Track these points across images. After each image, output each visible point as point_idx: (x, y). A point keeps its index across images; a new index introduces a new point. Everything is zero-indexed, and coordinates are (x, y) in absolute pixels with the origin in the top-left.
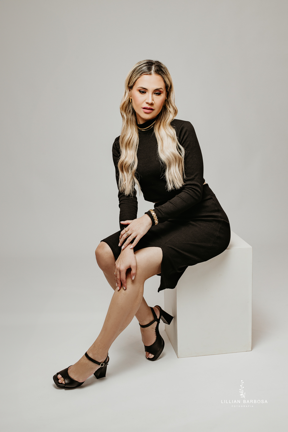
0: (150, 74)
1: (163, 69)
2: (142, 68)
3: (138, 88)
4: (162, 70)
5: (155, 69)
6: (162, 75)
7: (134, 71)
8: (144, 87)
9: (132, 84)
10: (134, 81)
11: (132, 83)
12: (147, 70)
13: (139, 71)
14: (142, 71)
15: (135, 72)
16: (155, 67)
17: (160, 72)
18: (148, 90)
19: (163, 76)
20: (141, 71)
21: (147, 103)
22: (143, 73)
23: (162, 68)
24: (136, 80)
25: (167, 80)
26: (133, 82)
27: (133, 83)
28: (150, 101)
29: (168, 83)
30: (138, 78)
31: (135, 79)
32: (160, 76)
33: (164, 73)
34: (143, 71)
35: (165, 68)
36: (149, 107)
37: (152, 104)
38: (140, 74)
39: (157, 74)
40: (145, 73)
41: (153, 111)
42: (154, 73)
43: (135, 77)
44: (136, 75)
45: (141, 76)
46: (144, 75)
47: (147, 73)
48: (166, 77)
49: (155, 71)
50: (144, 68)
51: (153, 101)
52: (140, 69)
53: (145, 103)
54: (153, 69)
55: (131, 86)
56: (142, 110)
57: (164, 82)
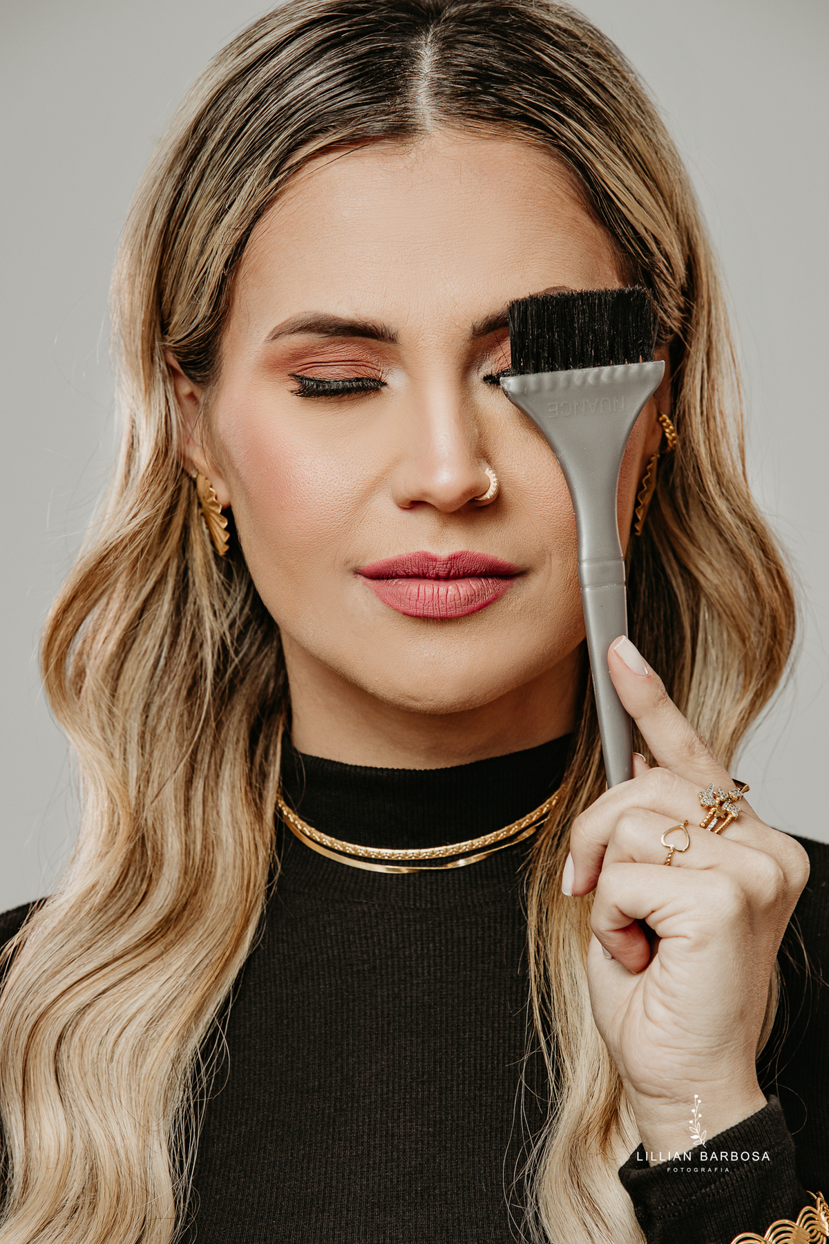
0: (401, 130)
2: (279, 82)
5: (443, 63)
6: (551, 122)
7: (192, 153)
9: (204, 308)
10: (217, 267)
11: (204, 301)
12: (351, 98)
13: (256, 124)
14: (286, 113)
16: (448, 43)
17: (521, 94)
18: (403, 338)
19: (570, 130)
20: (274, 126)
21: (415, 504)
22: (304, 142)
24: (241, 246)
25: (618, 178)
26: (213, 280)
27: (208, 290)
28: (448, 480)
29: (644, 215)
30: (259, 214)
31: (222, 240)
32: (530, 137)
33: (569, 102)
34: (300, 118)
36: (448, 541)
37: (474, 507)
38: (270, 154)
39: (484, 118)
40: (324, 130)
41: (515, 583)
42: (447, 112)
43: (223, 212)
44: (232, 187)
45: (285, 180)
46: (324, 160)
47: (361, 129)
48: (615, 147)
49: (448, 91)
50: (311, 77)
51: (484, 464)
52: (262, 104)
53: (385, 507)
54: (426, 75)
55: (194, 334)
56: (361, 594)
57: (588, 213)
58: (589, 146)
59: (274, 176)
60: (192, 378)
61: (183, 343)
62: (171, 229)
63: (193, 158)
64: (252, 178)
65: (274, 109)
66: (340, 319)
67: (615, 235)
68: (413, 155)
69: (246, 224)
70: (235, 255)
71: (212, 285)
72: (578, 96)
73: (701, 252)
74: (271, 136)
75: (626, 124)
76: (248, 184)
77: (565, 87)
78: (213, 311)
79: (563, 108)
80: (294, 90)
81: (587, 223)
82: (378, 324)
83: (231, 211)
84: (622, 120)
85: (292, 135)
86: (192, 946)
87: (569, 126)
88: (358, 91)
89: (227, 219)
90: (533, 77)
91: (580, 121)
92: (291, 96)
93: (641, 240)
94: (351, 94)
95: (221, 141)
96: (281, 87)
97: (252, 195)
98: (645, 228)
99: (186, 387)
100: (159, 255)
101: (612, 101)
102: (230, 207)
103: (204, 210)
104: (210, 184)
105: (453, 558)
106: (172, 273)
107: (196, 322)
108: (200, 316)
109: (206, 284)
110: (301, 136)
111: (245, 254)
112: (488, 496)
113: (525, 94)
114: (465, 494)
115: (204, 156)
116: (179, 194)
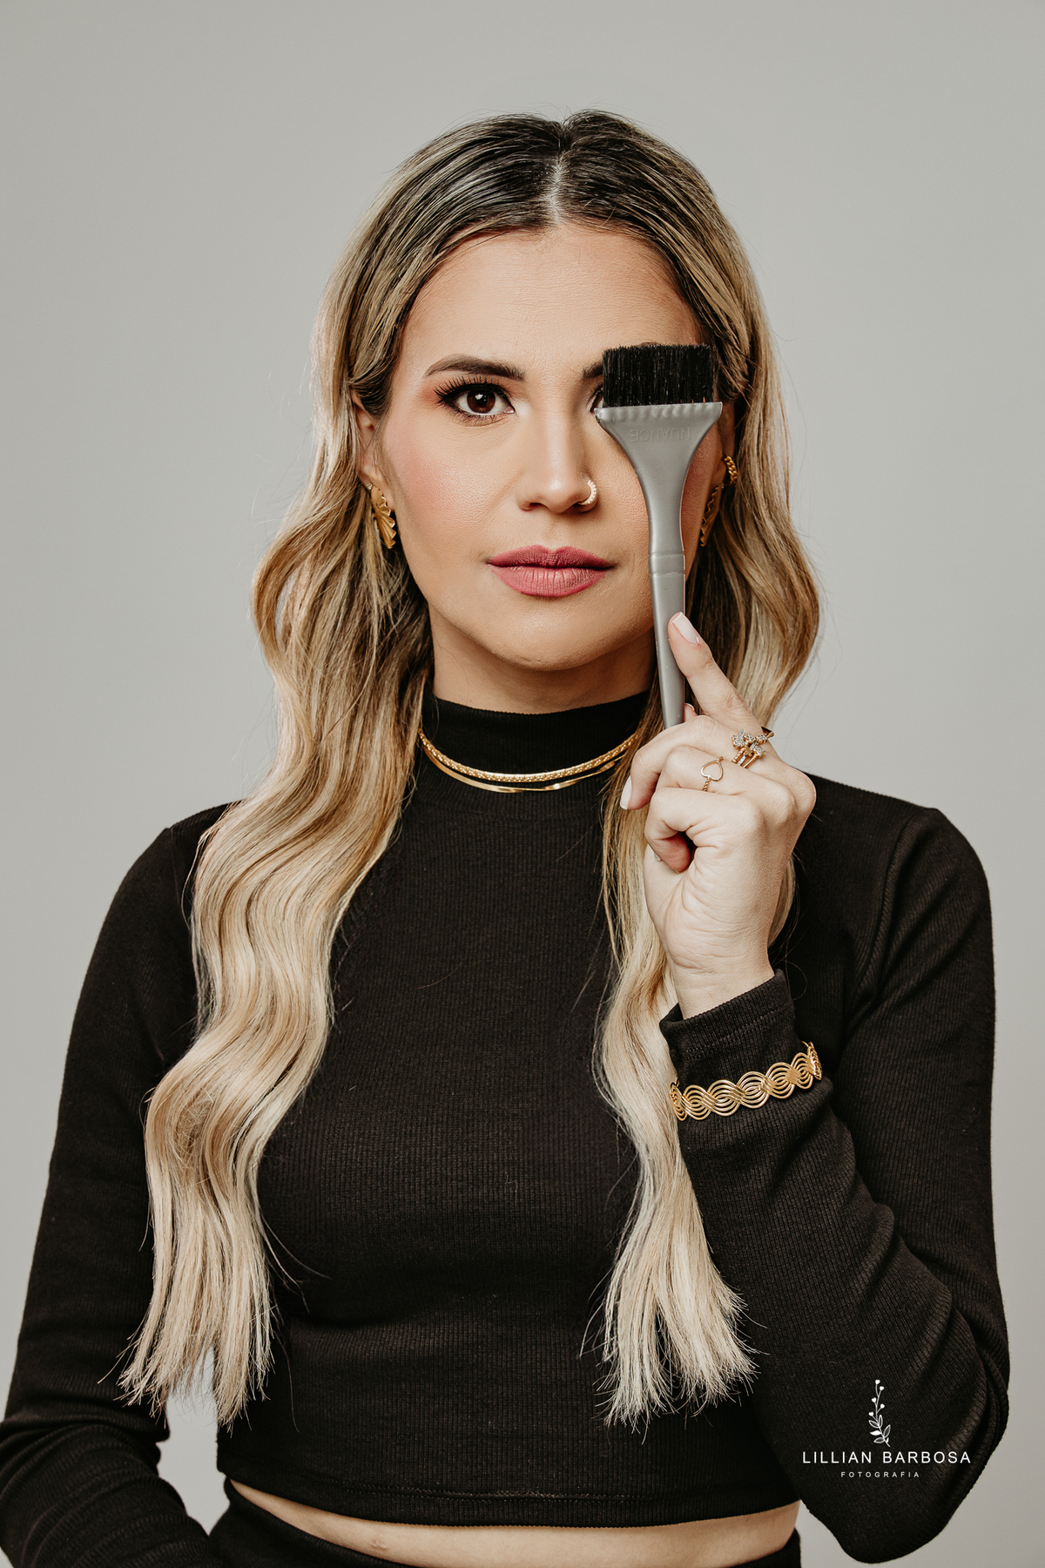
0: (535, 223)
1: (654, 172)
2: (445, 186)
3: (432, 372)
4: (643, 184)
5: (571, 176)
6: (651, 223)
7: (377, 237)
8: (485, 354)
9: (379, 353)
10: (390, 322)
11: (380, 348)
12: (498, 197)
13: (425, 215)
14: (449, 207)
15: (391, 231)
16: (574, 163)
17: (629, 201)
18: (529, 377)
19: (666, 230)
20: (439, 216)
21: (532, 507)
22: (460, 228)
23: (648, 167)
24: (409, 305)
25: (701, 270)
26: (387, 332)
27: (383, 340)
28: (558, 487)
29: (719, 299)
30: (424, 281)
31: (396, 300)
32: (635, 233)
33: (665, 209)
34: (460, 212)
35: (675, 168)
36: (557, 537)
37: (577, 511)
38: (434, 237)
39: (600, 217)
40: (476, 220)
41: (608, 574)
42: (571, 212)
43: (397, 280)
44: (404, 261)
45: (444, 256)
46: (475, 242)
47: (504, 220)
48: (699, 245)
49: (573, 196)
50: (470, 180)
51: (587, 478)
52: (431, 200)
53: (510, 509)
54: (557, 184)
55: (371, 375)
56: (489, 576)
57: (677, 292)
58: (679, 243)
59: (436, 253)
60: (370, 411)
61: (362, 381)
62: (358, 294)
63: (378, 240)
64: (419, 254)
65: (439, 204)
66: (481, 361)
67: (696, 311)
68: (543, 242)
69: (413, 289)
70: (404, 313)
71: (386, 336)
72: (672, 206)
73: (761, 333)
74: (436, 224)
75: (708, 232)
76: (416, 259)
77: (663, 199)
78: (386, 356)
79: (661, 214)
80: (455, 191)
81: (676, 300)
82: (510, 366)
83: (403, 279)
84: (706, 229)
85: (452, 223)
86: (337, 839)
87: (665, 227)
88: (504, 193)
89: (399, 285)
90: (639, 189)
91: (673, 224)
92: (453, 194)
93: (716, 316)
94: (499, 194)
95: (399, 228)
96: (447, 186)
97: (419, 267)
98: (720, 309)
99: (366, 421)
100: (348, 313)
101: (698, 214)
102: (402, 276)
103: (383, 277)
104: (388, 259)
105: (560, 552)
106: (357, 326)
107: (373, 365)
108: (376, 360)
109: (382, 335)
110: (458, 224)
111: (412, 312)
112: (588, 502)
113: (632, 202)
114: (571, 499)
115: (386, 239)
116: (367, 266)
